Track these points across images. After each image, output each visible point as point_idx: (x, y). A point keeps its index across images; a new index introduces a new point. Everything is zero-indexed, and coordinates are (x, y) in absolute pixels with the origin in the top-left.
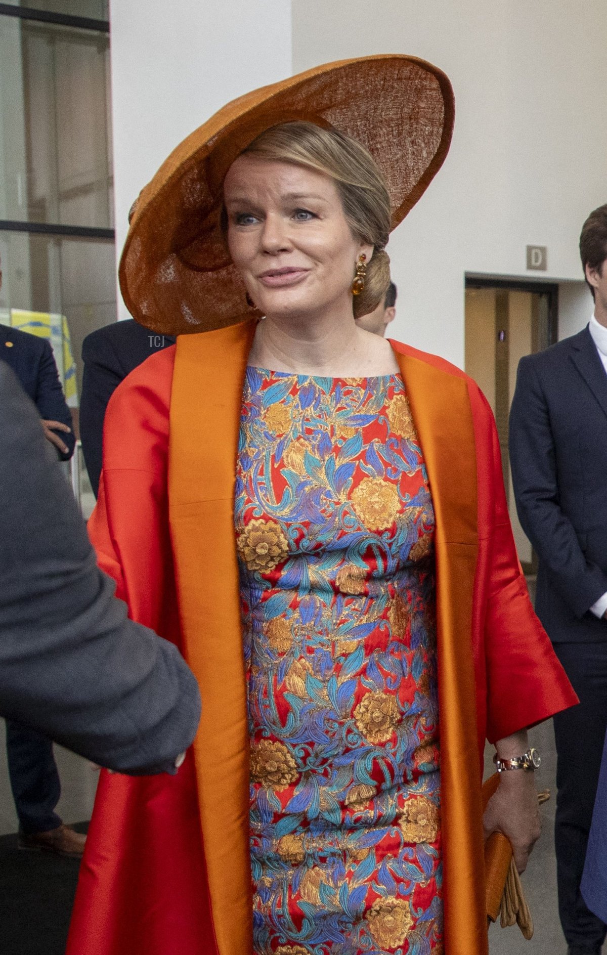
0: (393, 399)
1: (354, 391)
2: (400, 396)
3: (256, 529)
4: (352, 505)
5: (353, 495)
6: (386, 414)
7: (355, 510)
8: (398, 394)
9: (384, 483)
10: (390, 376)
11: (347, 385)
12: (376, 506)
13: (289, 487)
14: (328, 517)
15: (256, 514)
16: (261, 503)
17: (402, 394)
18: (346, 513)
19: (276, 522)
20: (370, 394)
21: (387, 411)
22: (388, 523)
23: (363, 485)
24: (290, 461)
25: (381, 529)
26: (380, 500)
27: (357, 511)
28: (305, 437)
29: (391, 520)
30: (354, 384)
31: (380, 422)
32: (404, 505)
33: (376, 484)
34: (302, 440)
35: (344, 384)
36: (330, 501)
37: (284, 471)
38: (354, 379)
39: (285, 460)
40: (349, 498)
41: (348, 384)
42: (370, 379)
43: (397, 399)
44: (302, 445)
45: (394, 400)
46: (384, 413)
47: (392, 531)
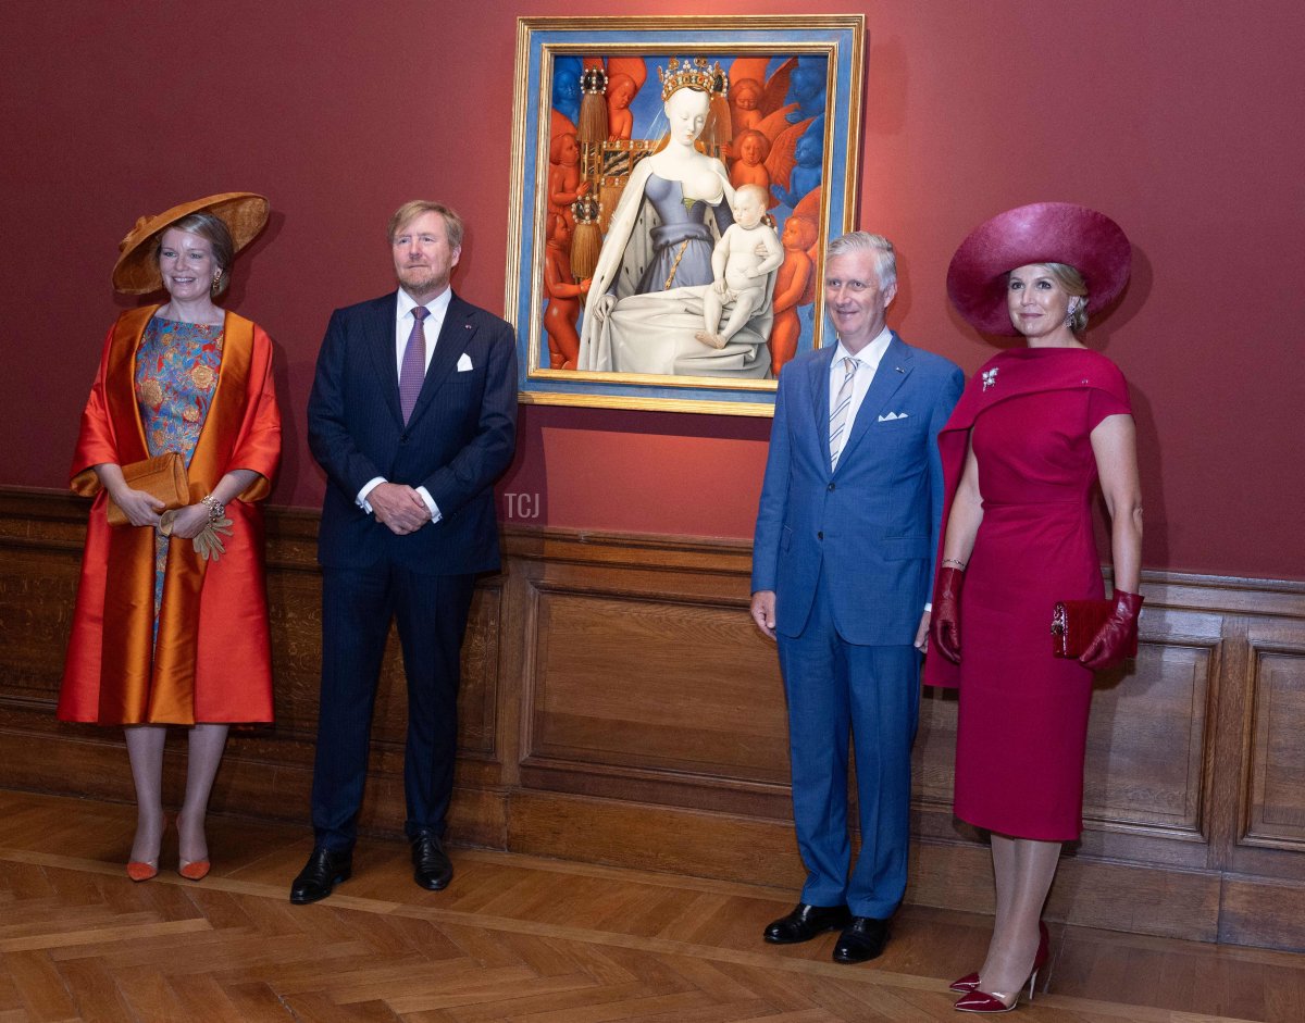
4: (191, 376)
5: (192, 372)
8: (221, 333)
9: (206, 367)
10: (219, 326)
12: (203, 377)
13: (165, 367)
14: (179, 380)
18: (187, 379)
20: (210, 332)
21: (217, 340)
22: (206, 385)
23: (197, 368)
25: (203, 387)
26: (204, 374)
27: (193, 378)
28: (176, 347)
29: (208, 384)
31: (212, 343)
32: (214, 378)
33: (203, 368)
34: (174, 348)
36: (181, 373)
39: (165, 356)
40: (190, 373)
44: (173, 350)
46: (215, 340)
47: (208, 389)
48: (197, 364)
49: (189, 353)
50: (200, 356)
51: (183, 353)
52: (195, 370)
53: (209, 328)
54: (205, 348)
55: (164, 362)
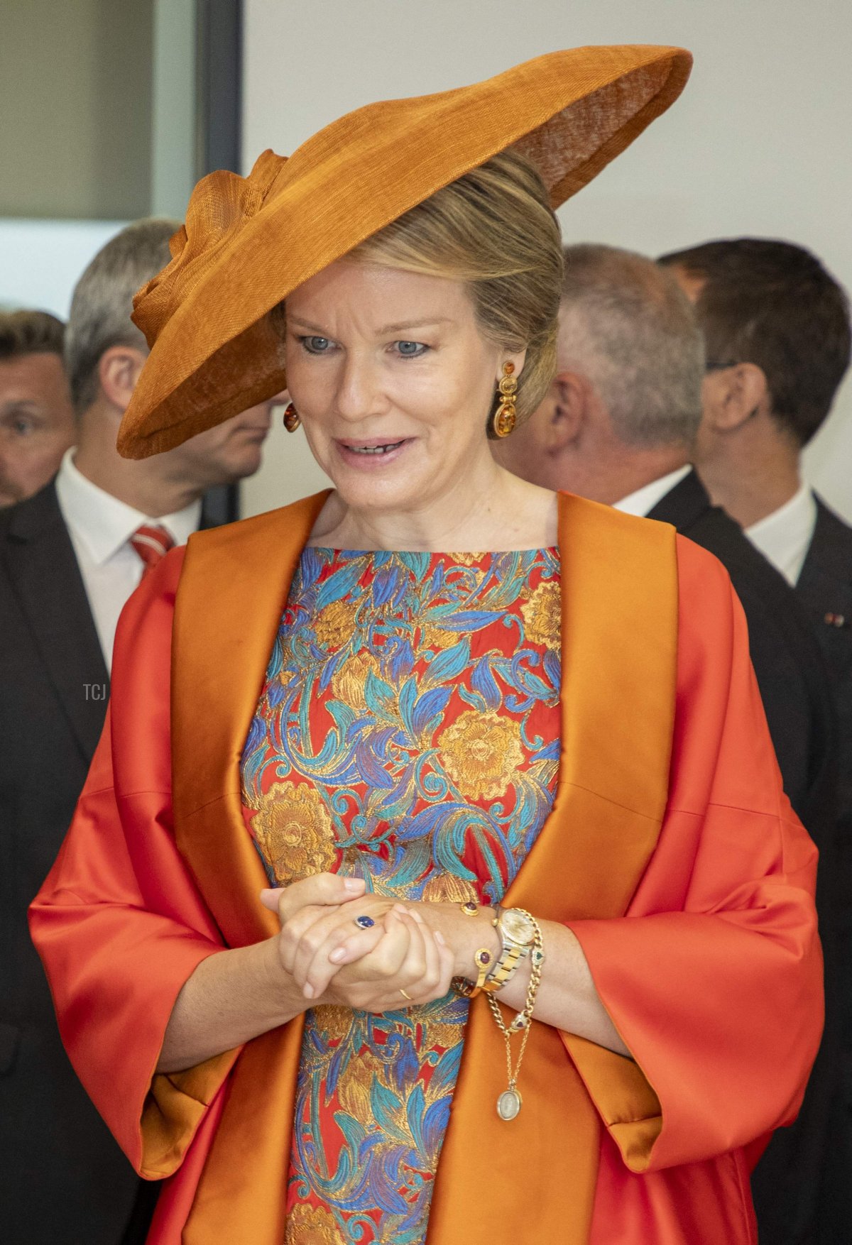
0: (537, 588)
1: (465, 574)
2: (552, 583)
3: (279, 796)
4: (439, 756)
5: (442, 739)
6: (521, 612)
7: (443, 764)
8: (548, 581)
9: (497, 719)
10: (538, 551)
11: (455, 564)
12: (480, 757)
13: (337, 728)
14: (396, 776)
15: (281, 772)
16: (289, 755)
17: (555, 581)
18: (427, 769)
19: (311, 786)
20: (494, 578)
21: (523, 608)
22: (500, 787)
23: (461, 724)
24: (342, 687)
25: (487, 797)
26: (487, 746)
27: (447, 765)
28: (372, 650)
29: (505, 781)
30: (468, 562)
31: (507, 623)
32: (528, 754)
33: (484, 720)
34: (366, 655)
35: (450, 561)
36: (402, 749)
37: (331, 706)
38: (469, 555)
39: (334, 687)
40: (435, 744)
41: (458, 561)
42: (498, 554)
43: (545, 589)
44: (364, 661)
45: (540, 590)
46: (515, 607)
47: (509, 801)
48: (456, 708)
49: (422, 667)
50: (466, 677)
51: (396, 669)
52: (453, 733)
53: (487, 561)
54: (479, 645)
55: (335, 710)
